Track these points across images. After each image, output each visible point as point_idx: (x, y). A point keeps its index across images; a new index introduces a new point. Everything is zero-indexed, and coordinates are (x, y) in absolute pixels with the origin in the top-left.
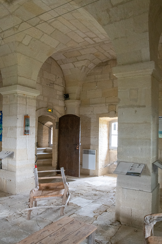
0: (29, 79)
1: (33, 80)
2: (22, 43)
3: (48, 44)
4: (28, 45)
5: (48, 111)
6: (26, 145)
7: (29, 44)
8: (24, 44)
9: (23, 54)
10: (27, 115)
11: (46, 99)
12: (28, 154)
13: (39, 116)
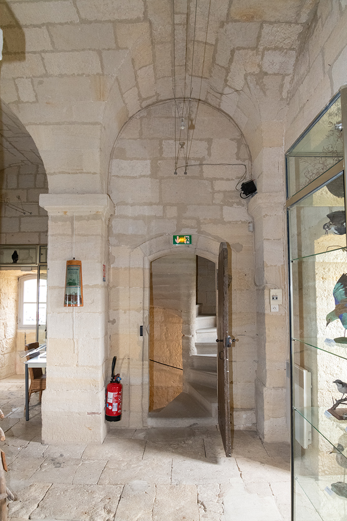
0: (77, 173)
1: (88, 173)
2: (23, 102)
3: (76, 74)
4: (37, 101)
5: (175, 243)
6: (71, 330)
7: (36, 96)
8: (27, 102)
9: (40, 124)
10: (74, 258)
11: (173, 212)
12: (78, 352)
13: (151, 257)
